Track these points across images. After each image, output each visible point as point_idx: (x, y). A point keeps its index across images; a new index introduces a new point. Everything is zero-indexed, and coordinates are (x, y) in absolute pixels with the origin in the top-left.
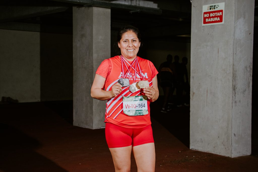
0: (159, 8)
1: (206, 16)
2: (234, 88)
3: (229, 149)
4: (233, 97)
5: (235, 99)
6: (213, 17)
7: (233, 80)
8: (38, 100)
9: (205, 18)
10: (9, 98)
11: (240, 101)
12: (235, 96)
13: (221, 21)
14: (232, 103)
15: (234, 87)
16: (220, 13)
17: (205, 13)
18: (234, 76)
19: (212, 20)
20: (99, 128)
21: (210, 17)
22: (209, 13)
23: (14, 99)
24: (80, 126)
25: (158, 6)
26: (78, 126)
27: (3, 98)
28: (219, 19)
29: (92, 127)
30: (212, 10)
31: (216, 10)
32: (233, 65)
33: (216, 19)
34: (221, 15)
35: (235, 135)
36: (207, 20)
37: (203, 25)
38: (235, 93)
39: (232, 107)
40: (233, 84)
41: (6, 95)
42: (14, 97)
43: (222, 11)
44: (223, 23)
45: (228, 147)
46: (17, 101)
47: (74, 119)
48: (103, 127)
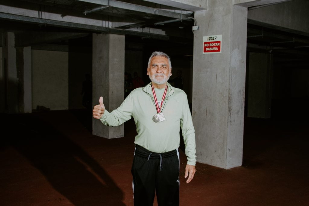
0: (166, 35)
1: (206, 45)
2: (230, 110)
3: (224, 162)
4: (228, 117)
5: (230, 119)
6: (212, 47)
7: (228, 103)
8: (67, 108)
9: (205, 48)
10: (42, 107)
11: (234, 121)
12: (230, 117)
13: (219, 50)
14: (228, 122)
15: (230, 108)
16: (218, 43)
17: (205, 43)
18: (230, 99)
19: (211, 49)
20: (114, 138)
21: (209, 47)
22: (209, 43)
23: (47, 108)
24: (98, 136)
25: (166, 33)
26: (96, 135)
27: (38, 106)
28: (217, 49)
29: (108, 137)
30: (211, 41)
31: (215, 40)
32: (229, 89)
33: (215, 49)
35: (229, 150)
36: (207, 49)
37: (204, 53)
38: (230, 114)
39: (228, 126)
40: (228, 106)
41: (40, 105)
42: (46, 106)
43: (219, 42)
44: (220, 52)
45: (223, 160)
46: (49, 109)
47: (93, 129)
48: (118, 136)
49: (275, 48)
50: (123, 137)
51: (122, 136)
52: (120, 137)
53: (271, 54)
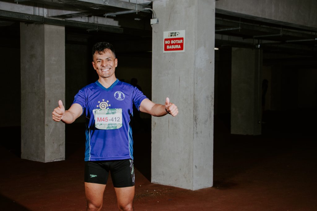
0: (120, 26)
1: (167, 42)
2: (195, 119)
3: (190, 182)
4: (194, 128)
5: (196, 130)
6: (173, 44)
7: (194, 111)
9: (166, 45)
11: (201, 132)
12: (196, 127)
13: (182, 49)
14: (193, 134)
15: (196, 117)
16: (181, 40)
17: (166, 40)
18: (195, 106)
19: (173, 47)
20: (52, 161)
21: (170, 44)
22: (170, 40)
24: (30, 159)
25: (119, 24)
26: (27, 159)
28: (179, 47)
29: (44, 160)
30: (172, 37)
31: (177, 37)
32: (194, 95)
33: (177, 46)
34: (182, 42)
35: (196, 167)
36: (168, 47)
37: (164, 52)
38: (196, 124)
39: (194, 138)
40: (194, 114)
43: (182, 39)
44: (183, 51)
45: (189, 180)
47: (22, 151)
48: (57, 159)
49: (265, 42)
50: (64, 160)
51: (63, 158)
52: (59, 160)
53: (259, 50)
